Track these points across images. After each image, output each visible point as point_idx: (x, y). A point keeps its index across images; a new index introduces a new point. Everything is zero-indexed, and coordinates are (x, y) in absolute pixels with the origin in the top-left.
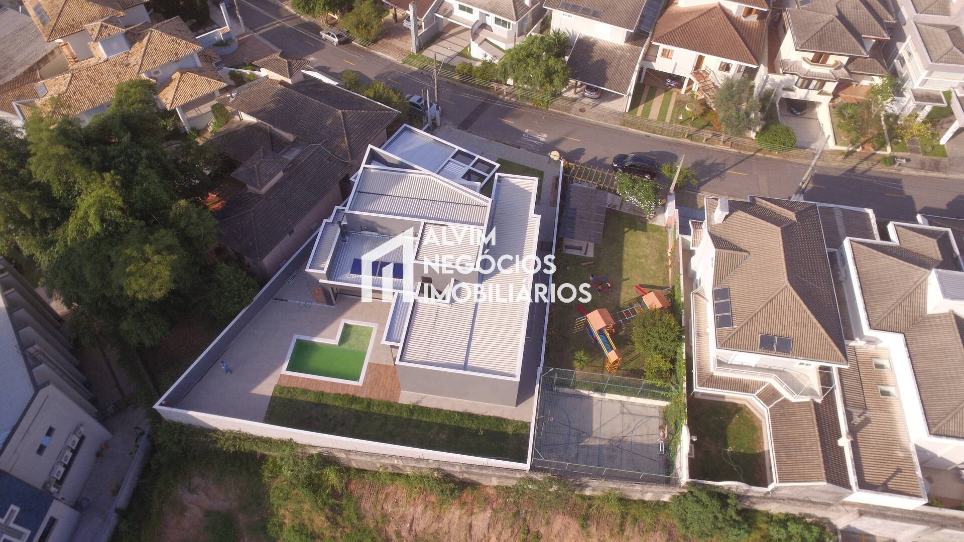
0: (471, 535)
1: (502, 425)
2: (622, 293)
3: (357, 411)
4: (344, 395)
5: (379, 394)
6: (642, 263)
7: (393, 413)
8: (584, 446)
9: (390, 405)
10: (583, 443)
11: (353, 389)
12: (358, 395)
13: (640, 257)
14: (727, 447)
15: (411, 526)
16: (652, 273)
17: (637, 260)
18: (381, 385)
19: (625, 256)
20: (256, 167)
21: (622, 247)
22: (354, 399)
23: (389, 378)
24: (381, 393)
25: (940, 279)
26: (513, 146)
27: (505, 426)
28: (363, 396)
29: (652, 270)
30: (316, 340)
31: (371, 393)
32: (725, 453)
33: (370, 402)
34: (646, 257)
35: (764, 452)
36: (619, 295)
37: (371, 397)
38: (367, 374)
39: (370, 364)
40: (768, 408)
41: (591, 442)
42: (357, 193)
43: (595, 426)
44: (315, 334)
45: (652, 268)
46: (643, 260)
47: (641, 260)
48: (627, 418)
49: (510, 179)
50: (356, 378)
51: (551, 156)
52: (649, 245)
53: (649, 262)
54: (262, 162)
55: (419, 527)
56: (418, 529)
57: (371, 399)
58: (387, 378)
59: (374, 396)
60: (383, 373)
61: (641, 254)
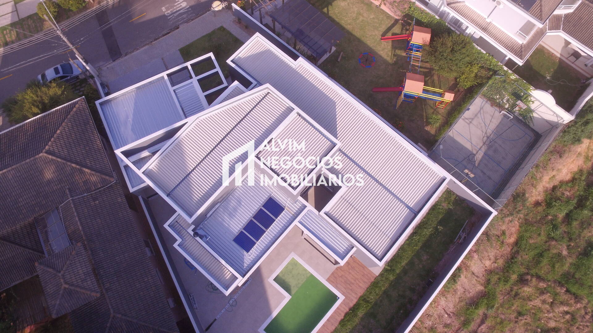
0: (477, 277)
1: (439, 208)
3: (366, 314)
4: (345, 316)
5: (360, 286)
6: (363, 20)
7: (384, 286)
8: (479, 164)
9: (375, 284)
10: (476, 163)
11: (344, 306)
12: (351, 305)
13: (357, 18)
14: (546, 78)
15: (447, 314)
16: (376, 20)
17: (358, 21)
18: (353, 281)
19: (348, 27)
22: (354, 310)
23: (350, 271)
24: (361, 285)
28: (355, 301)
29: (373, 18)
30: (275, 314)
31: (356, 294)
32: (548, 81)
33: (363, 299)
34: (359, 14)
37: (360, 295)
38: (336, 287)
39: (328, 280)
40: (561, 31)
41: (479, 156)
42: (170, 196)
43: (468, 146)
44: (270, 313)
45: (372, 17)
46: (361, 18)
50: (335, 298)
52: (350, 5)
53: (365, 15)
55: (451, 308)
56: (451, 310)
57: (361, 297)
58: (350, 273)
59: (360, 292)
60: (342, 273)
61: (355, 15)
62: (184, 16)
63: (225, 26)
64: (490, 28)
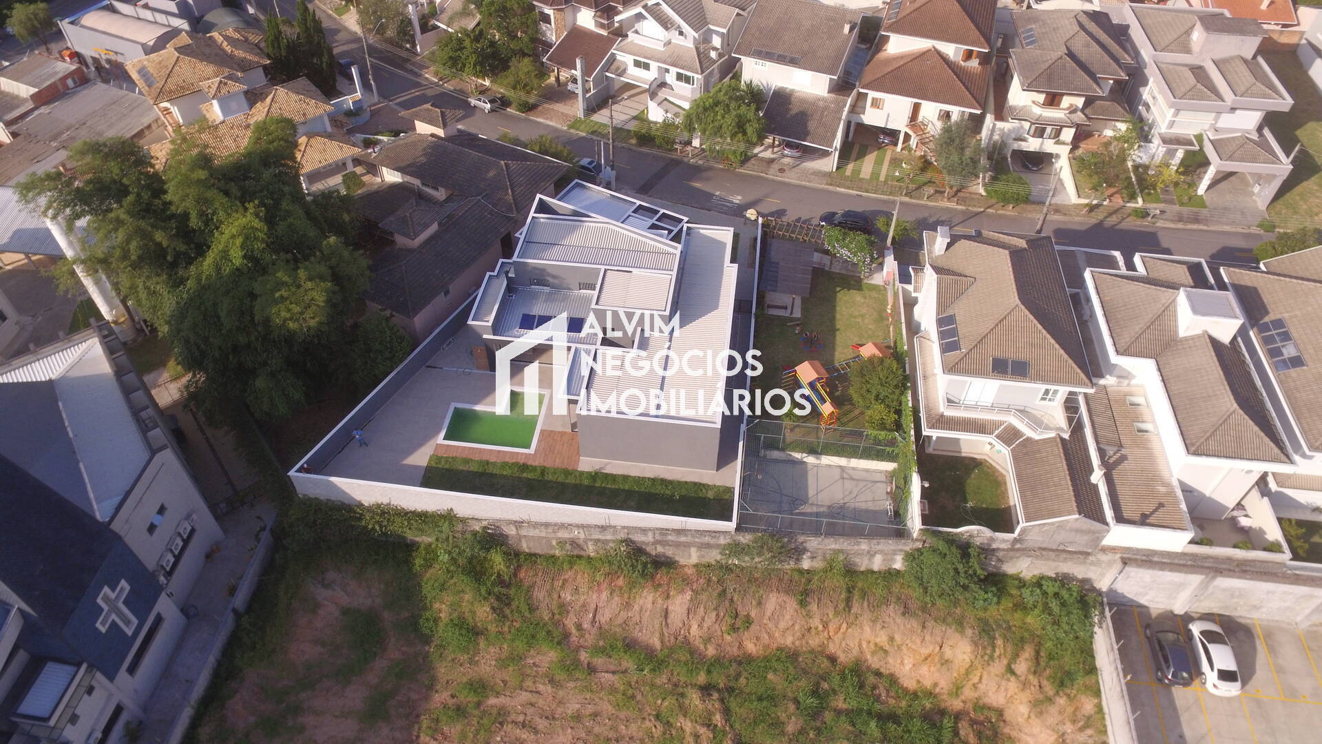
0: (667, 625)
1: (701, 490)
2: (837, 353)
3: (529, 479)
4: (513, 464)
5: (555, 461)
6: (858, 322)
7: (571, 480)
8: (799, 514)
9: (567, 473)
10: (797, 511)
11: (523, 457)
12: (529, 463)
13: (855, 317)
14: (966, 501)
15: (594, 617)
17: (852, 319)
18: (556, 452)
19: (838, 316)
20: (408, 215)
21: (833, 308)
22: (524, 467)
23: (565, 445)
24: (557, 460)
25: (1189, 297)
26: (702, 209)
27: (704, 491)
28: (536, 463)
29: (870, 329)
30: (478, 408)
31: (544, 461)
32: (965, 508)
33: (544, 471)
34: (862, 316)
35: (1010, 507)
36: (833, 355)
37: (545, 464)
38: (539, 441)
39: (542, 432)
40: (1009, 449)
41: (807, 509)
42: (525, 243)
43: (811, 493)
44: (476, 403)
45: (870, 327)
46: (859, 320)
47: (857, 320)
48: (849, 485)
49: (701, 231)
50: (528, 447)
51: (747, 215)
52: (865, 304)
53: (866, 321)
54: (415, 210)
55: (604, 617)
56: (603, 621)
57: (545, 467)
58: (563, 445)
59: (548, 463)
60: (559, 439)
61: (857, 314)
62: (725, 208)
63: (741, 235)
64: (930, 380)
